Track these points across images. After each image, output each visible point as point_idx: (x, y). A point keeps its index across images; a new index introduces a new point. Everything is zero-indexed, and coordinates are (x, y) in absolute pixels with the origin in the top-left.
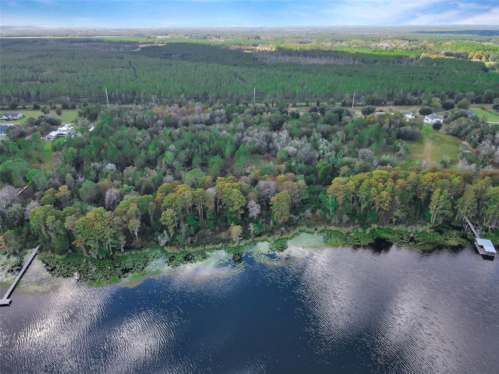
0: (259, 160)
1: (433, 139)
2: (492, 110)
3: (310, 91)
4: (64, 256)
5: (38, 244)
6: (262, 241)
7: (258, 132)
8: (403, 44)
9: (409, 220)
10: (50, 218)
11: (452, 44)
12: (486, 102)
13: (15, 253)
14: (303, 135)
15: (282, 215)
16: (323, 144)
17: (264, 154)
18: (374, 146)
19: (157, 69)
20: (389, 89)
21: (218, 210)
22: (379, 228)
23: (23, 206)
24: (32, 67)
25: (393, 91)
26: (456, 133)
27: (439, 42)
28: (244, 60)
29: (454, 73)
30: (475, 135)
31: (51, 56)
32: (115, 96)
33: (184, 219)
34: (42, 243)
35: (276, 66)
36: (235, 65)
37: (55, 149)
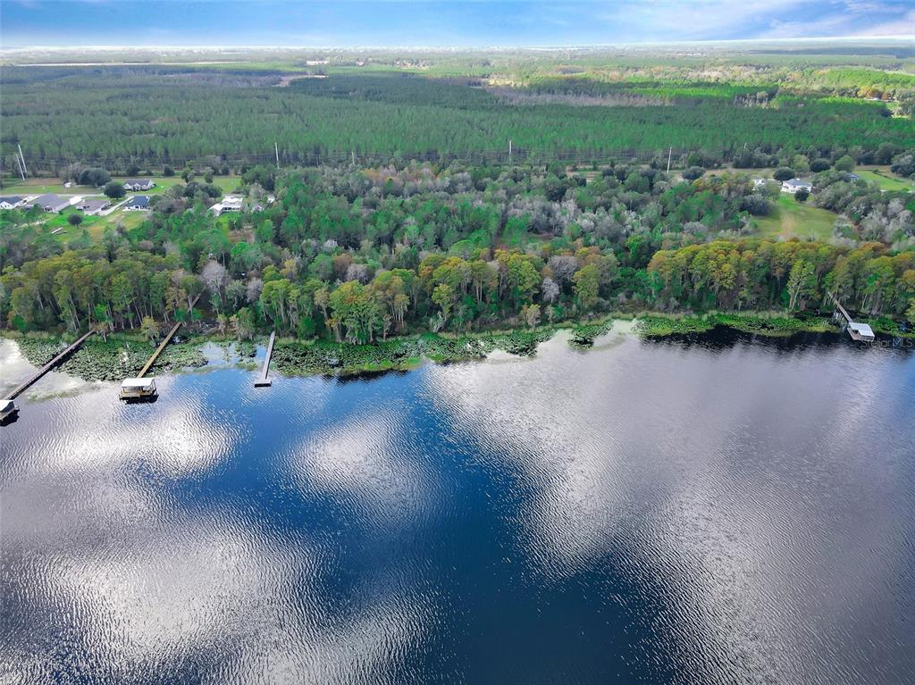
1: (795, 213)
2: (890, 174)
3: (598, 147)
5: (273, 329)
6: (565, 328)
7: (531, 202)
8: (746, 74)
9: (760, 304)
10: (295, 293)
11: (832, 72)
12: (881, 163)
14: (599, 206)
15: (589, 296)
16: (630, 217)
17: (541, 233)
18: (707, 218)
20: (725, 143)
21: (501, 292)
22: (719, 315)
23: (244, 284)
24: (127, 113)
25: (732, 146)
26: (830, 204)
27: (809, 69)
28: (475, 101)
29: (832, 119)
30: (858, 205)
31: (146, 96)
32: (288, 155)
33: (460, 299)
34: (279, 328)
35: (533, 109)
36: (464, 108)
37: (232, 227)
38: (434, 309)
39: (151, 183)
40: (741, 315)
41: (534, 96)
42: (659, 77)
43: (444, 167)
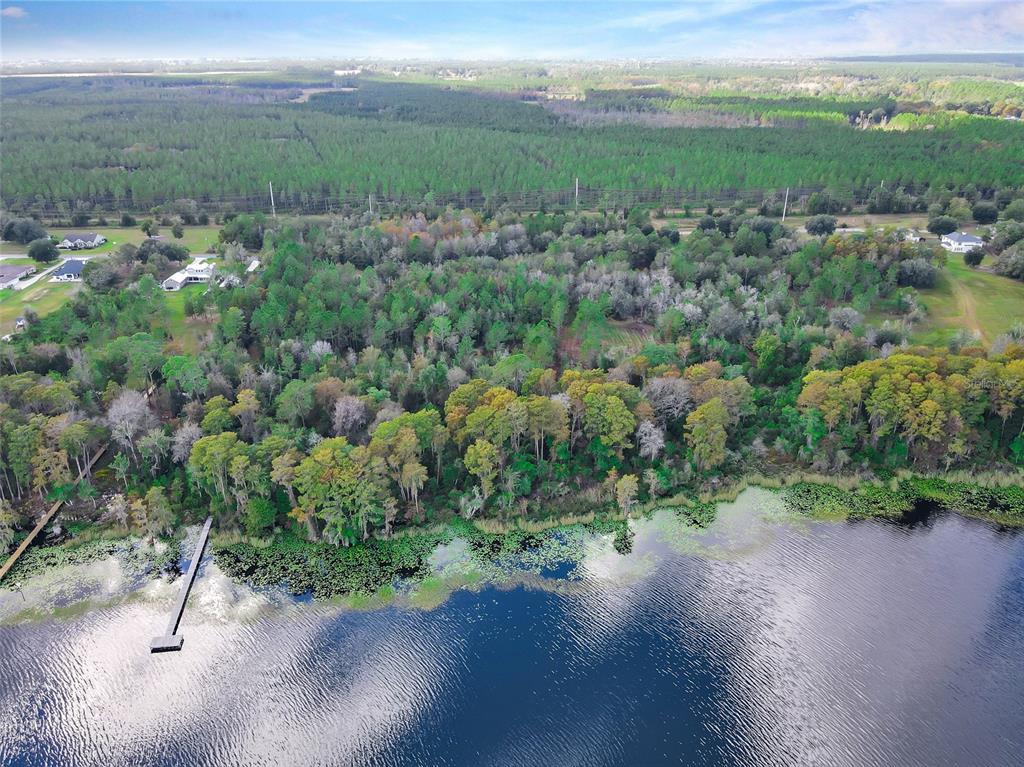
0: (618, 331)
1: (970, 284)
3: (691, 186)
4: (269, 542)
5: (209, 514)
6: (676, 507)
7: (609, 272)
8: (849, 85)
9: (977, 460)
10: (240, 461)
11: (952, 84)
13: (165, 533)
14: (703, 277)
15: (711, 451)
16: (749, 296)
17: (625, 320)
18: (859, 300)
19: (357, 140)
20: (853, 181)
21: (573, 444)
22: (915, 478)
23: (169, 434)
24: (98, 138)
25: (865, 184)
26: (1018, 272)
27: (925, 80)
28: (531, 120)
29: (978, 146)
31: (131, 114)
32: (288, 198)
33: (509, 461)
34: (218, 513)
35: (601, 132)
36: (516, 131)
37: (190, 311)
38: (467, 481)
39: (99, 239)
40: (950, 479)
41: (602, 114)
42: (747, 89)
43: (489, 216)
